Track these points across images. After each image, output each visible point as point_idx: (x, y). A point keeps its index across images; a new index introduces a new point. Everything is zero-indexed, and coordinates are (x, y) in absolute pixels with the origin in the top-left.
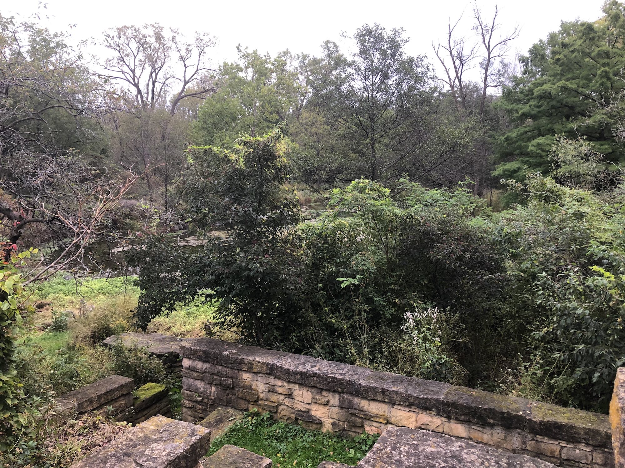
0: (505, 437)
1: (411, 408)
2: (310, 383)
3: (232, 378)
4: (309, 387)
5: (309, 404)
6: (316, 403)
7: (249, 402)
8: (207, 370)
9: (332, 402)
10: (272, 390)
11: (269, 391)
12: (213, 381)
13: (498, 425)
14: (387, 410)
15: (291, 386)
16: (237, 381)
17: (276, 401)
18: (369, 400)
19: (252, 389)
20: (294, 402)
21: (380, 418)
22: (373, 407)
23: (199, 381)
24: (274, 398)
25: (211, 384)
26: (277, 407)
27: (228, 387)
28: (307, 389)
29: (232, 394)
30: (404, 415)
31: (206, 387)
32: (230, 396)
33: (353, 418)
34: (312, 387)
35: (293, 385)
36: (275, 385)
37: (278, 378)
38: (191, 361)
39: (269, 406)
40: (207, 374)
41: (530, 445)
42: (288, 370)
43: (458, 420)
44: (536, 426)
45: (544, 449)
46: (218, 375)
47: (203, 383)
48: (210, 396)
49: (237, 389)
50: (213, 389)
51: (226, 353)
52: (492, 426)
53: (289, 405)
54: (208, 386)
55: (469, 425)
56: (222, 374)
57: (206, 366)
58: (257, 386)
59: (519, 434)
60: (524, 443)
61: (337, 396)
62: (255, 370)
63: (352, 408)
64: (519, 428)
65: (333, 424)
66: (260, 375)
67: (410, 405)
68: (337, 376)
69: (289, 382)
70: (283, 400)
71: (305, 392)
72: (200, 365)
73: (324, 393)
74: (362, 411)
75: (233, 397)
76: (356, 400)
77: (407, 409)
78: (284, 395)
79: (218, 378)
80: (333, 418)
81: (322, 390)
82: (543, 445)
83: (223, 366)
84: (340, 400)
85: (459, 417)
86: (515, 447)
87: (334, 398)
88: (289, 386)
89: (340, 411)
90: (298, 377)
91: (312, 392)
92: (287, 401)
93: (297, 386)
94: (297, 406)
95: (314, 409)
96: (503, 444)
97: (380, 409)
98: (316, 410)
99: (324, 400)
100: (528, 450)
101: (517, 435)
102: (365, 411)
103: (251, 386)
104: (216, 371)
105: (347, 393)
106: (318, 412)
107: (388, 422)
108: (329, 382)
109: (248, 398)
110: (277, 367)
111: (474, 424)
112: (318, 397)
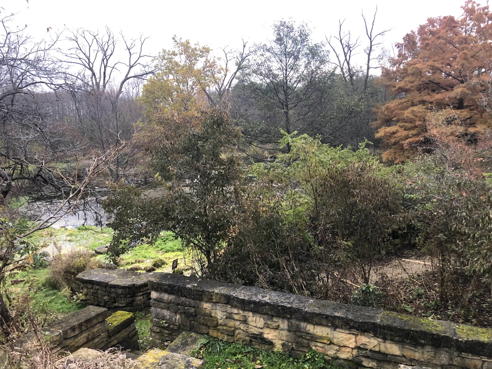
0: (435, 354)
1: (351, 331)
2: (262, 311)
3: (194, 307)
4: (261, 314)
5: (262, 328)
6: (268, 327)
7: (209, 327)
8: (172, 301)
9: (282, 326)
10: (230, 317)
11: (227, 318)
12: (178, 310)
13: (428, 345)
14: (330, 333)
15: (246, 313)
16: (198, 310)
17: (233, 326)
18: (314, 325)
19: (211, 317)
20: (248, 327)
21: (324, 339)
22: (318, 330)
23: (166, 310)
24: (231, 323)
25: (176, 313)
26: (234, 331)
27: (191, 315)
28: (260, 315)
29: (194, 321)
30: (345, 337)
31: (171, 315)
32: (192, 322)
33: (300, 340)
34: (264, 314)
35: (247, 312)
36: (232, 313)
37: (233, 306)
38: (158, 294)
39: (227, 331)
40: (172, 304)
41: (457, 361)
42: (243, 299)
43: (393, 340)
44: (462, 345)
45: (468, 364)
46: (182, 305)
47: (169, 312)
48: (175, 322)
49: (198, 316)
50: (178, 317)
51: (189, 286)
52: (423, 346)
53: (244, 329)
54: (174, 314)
55: (402, 345)
56: (185, 304)
57: (172, 297)
58: (216, 313)
59: (447, 352)
60: (451, 359)
61: (286, 322)
62: (214, 301)
63: (299, 331)
64: (447, 347)
65: (283, 345)
66: (219, 304)
67: (350, 328)
68: (285, 304)
69: (244, 310)
70: (239, 325)
71: (258, 319)
72: (166, 297)
73: (275, 319)
74: (309, 334)
75: (196, 323)
76: (303, 325)
77: (348, 332)
78: (240, 321)
79: (182, 307)
80: (282, 340)
81: (273, 316)
82: (467, 360)
83: (186, 297)
84: (288, 325)
85: (393, 338)
86: (443, 362)
87: (283, 323)
88: (244, 313)
89: (289, 334)
90: (252, 306)
91: (264, 319)
92: (242, 326)
93: (251, 314)
94: (251, 330)
95: (266, 332)
96: (432, 360)
97: (324, 332)
98: (268, 333)
99: (275, 325)
100: (455, 365)
101: (445, 353)
102: (311, 334)
103: (211, 314)
104: (180, 302)
105: (295, 319)
106: (269, 335)
107: (331, 343)
108: (279, 310)
109: (208, 324)
110: (234, 297)
111: (407, 344)
112: (269, 322)
